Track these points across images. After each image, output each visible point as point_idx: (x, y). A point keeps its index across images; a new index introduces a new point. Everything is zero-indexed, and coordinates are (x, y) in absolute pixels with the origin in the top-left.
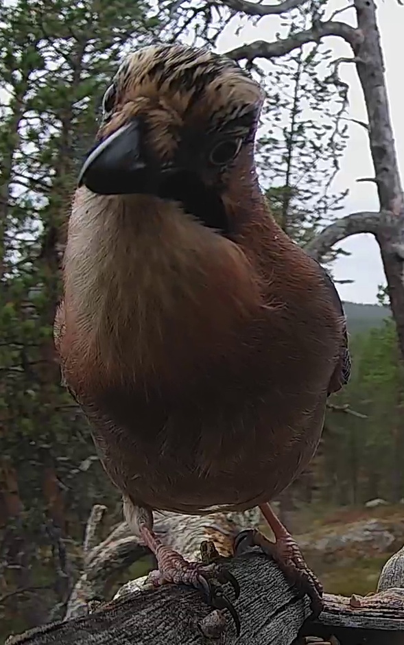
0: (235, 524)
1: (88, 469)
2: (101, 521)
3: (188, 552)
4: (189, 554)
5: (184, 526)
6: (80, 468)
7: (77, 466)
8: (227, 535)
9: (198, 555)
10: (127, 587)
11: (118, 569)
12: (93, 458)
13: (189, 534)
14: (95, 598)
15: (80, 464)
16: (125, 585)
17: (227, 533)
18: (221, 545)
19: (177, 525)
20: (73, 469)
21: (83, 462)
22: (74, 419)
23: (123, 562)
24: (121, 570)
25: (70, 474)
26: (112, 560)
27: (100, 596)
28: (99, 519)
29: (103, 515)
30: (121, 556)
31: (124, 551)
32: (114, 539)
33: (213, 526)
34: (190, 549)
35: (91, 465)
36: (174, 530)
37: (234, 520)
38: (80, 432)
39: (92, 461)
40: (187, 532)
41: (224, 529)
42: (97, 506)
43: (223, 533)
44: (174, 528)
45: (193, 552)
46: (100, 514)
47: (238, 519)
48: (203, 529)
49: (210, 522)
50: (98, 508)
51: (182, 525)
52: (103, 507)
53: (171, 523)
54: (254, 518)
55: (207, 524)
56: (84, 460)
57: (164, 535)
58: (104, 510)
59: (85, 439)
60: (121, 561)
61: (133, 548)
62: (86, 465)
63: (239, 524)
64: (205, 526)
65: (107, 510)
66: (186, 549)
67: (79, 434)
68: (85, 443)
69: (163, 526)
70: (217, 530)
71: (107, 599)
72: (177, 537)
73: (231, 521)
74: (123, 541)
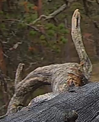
0: (82, 72)
1: (17, 48)
2: (22, 70)
3: (61, 84)
4: (61, 85)
5: (59, 73)
6: (13, 47)
7: (12, 46)
8: (78, 77)
9: (65, 86)
10: (34, 100)
11: (30, 91)
12: (19, 43)
13: (61, 77)
14: (20, 105)
15: (13, 46)
16: (33, 99)
17: (78, 76)
18: (75, 81)
19: (56, 73)
20: (10, 48)
21: (15, 45)
22: (10, 26)
23: (32, 89)
24: (31, 92)
25: (9, 50)
26: (27, 88)
27: (22, 104)
28: (21, 69)
29: (23, 68)
30: (31, 86)
31: (33, 84)
32: (28, 79)
33: (72, 73)
34: (62, 83)
35: (18, 46)
36: (55, 75)
37: (81, 70)
38: (14, 31)
39: (19, 44)
40: (60, 76)
41: (77, 74)
42: (21, 64)
43: (77, 76)
44: (54, 74)
45: (63, 84)
46: (22, 67)
47: (83, 69)
48: (67, 74)
49: (70, 71)
50: (21, 65)
51: (58, 72)
52: (23, 64)
53: (54, 71)
54: (90, 69)
55: (70, 72)
56: (15, 44)
57: (50, 76)
58: (23, 65)
59: (16, 34)
60: (31, 88)
61: (36, 82)
62: (16, 46)
63: (83, 72)
64: (68, 73)
65: (25, 66)
66: (60, 83)
67: (13, 32)
68: (15, 36)
69: (49, 73)
70: (74, 75)
71: (25, 105)
72: (56, 77)
73: (80, 70)
74: (32, 79)
